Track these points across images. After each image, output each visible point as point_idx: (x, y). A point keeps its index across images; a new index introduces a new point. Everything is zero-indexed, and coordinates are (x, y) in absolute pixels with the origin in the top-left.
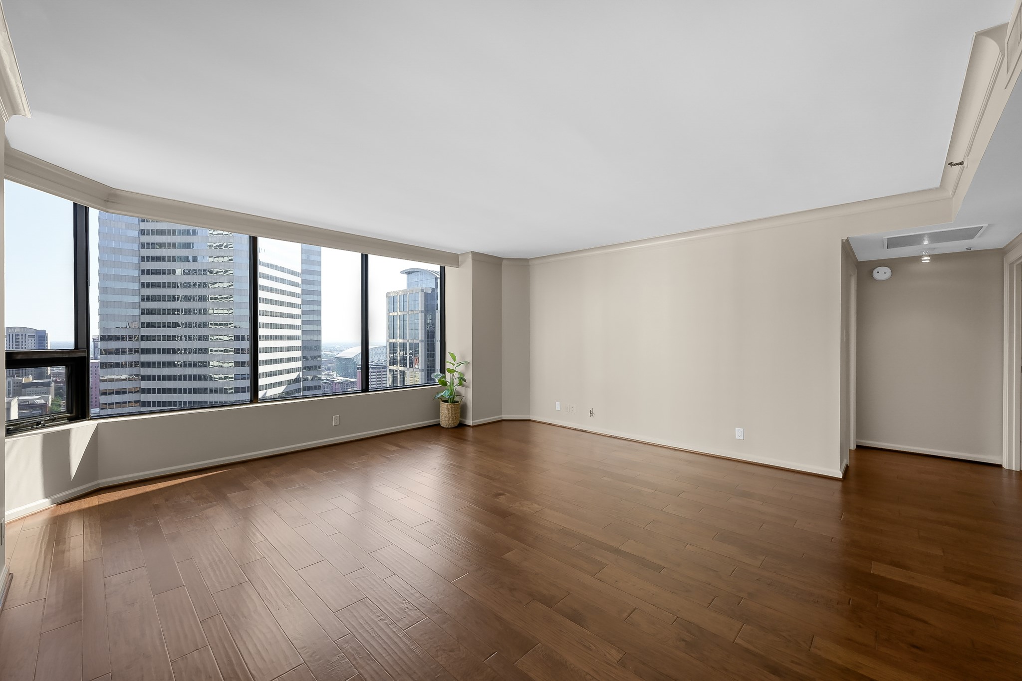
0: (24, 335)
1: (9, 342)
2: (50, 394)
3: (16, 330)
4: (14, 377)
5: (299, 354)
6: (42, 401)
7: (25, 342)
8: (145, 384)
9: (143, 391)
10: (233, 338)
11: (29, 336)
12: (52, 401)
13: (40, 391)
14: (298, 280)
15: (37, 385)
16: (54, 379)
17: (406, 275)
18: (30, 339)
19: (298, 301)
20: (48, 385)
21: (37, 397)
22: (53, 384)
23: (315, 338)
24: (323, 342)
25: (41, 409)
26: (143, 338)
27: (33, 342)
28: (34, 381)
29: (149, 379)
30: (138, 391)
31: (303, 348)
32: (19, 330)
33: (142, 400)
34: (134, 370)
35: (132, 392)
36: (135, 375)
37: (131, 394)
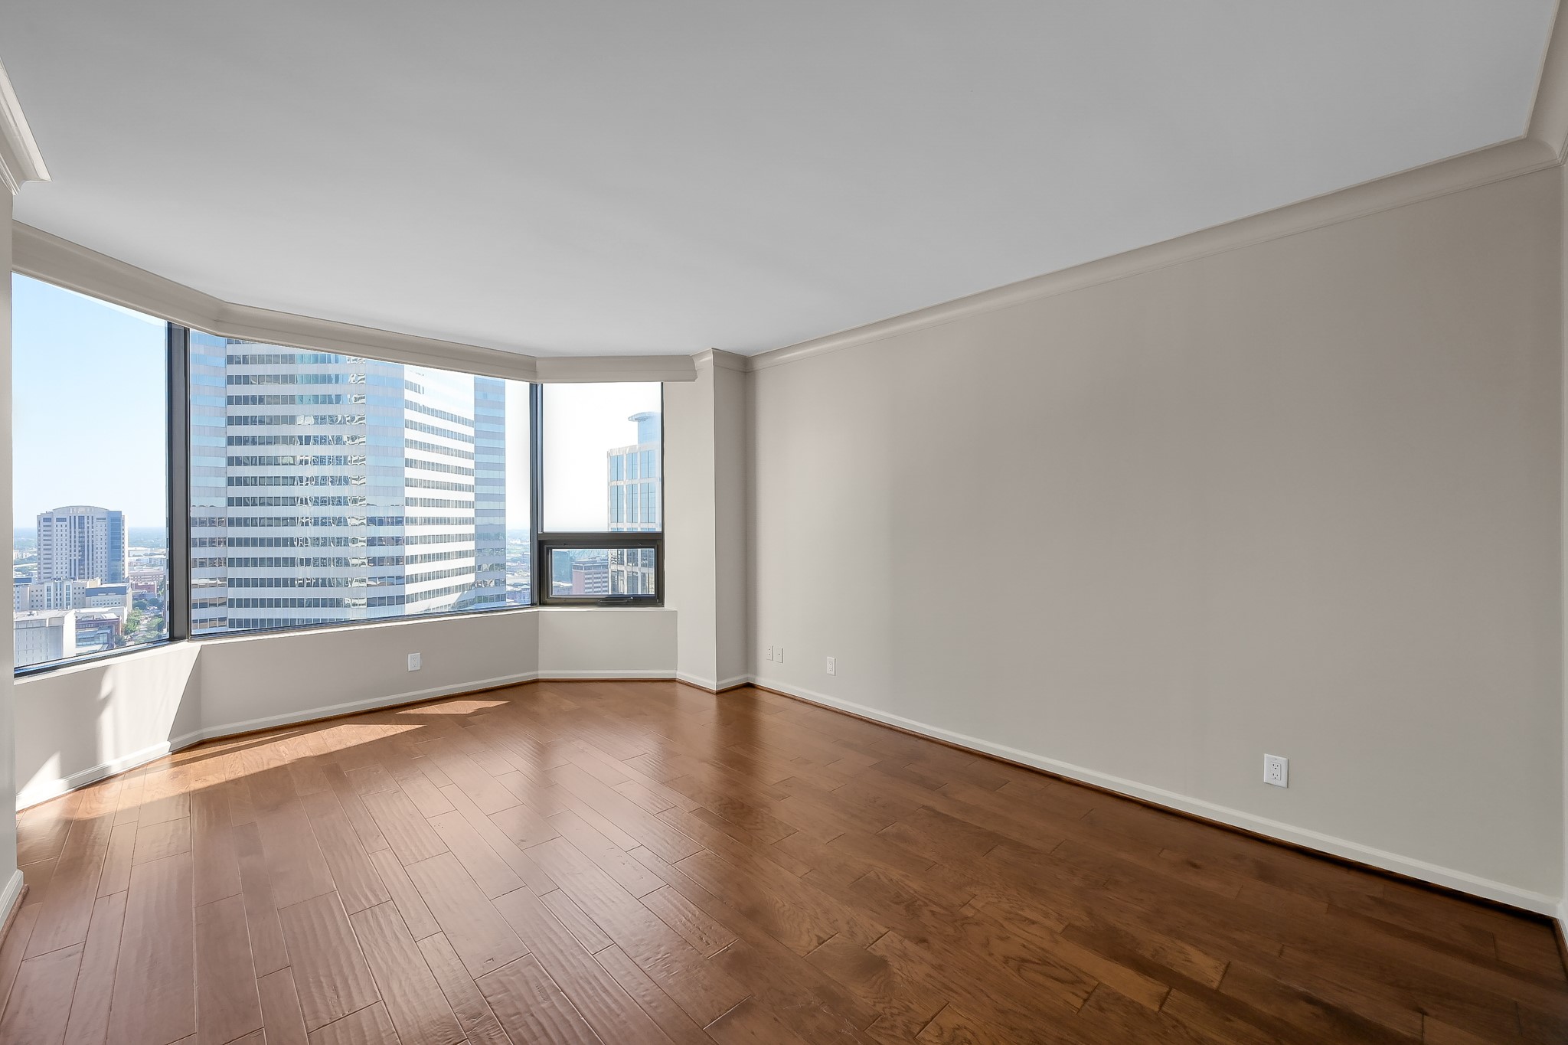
0: (90, 518)
1: (70, 528)
2: (125, 605)
3: (80, 510)
4: (74, 579)
5: (470, 545)
6: (113, 616)
7: (93, 527)
8: (234, 593)
9: (231, 603)
10: (365, 521)
11: (97, 519)
12: (128, 615)
13: (112, 600)
14: (470, 431)
15: (106, 591)
16: (134, 582)
17: (636, 423)
18: (99, 524)
19: (470, 464)
20: (122, 591)
21: (107, 609)
22: (130, 591)
23: (496, 521)
24: (508, 528)
25: (110, 627)
26: (232, 522)
27: (104, 528)
28: (104, 586)
29: (239, 585)
30: (225, 604)
31: (478, 537)
32: (83, 510)
33: (230, 617)
34: (218, 571)
35: (215, 605)
36: (220, 579)
37: (214, 608)
